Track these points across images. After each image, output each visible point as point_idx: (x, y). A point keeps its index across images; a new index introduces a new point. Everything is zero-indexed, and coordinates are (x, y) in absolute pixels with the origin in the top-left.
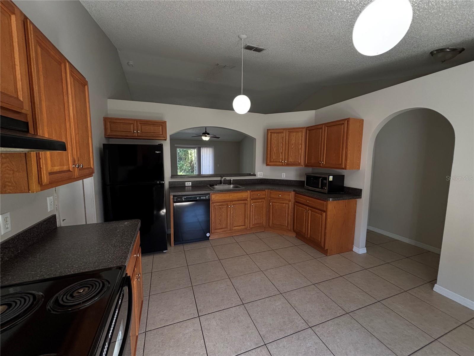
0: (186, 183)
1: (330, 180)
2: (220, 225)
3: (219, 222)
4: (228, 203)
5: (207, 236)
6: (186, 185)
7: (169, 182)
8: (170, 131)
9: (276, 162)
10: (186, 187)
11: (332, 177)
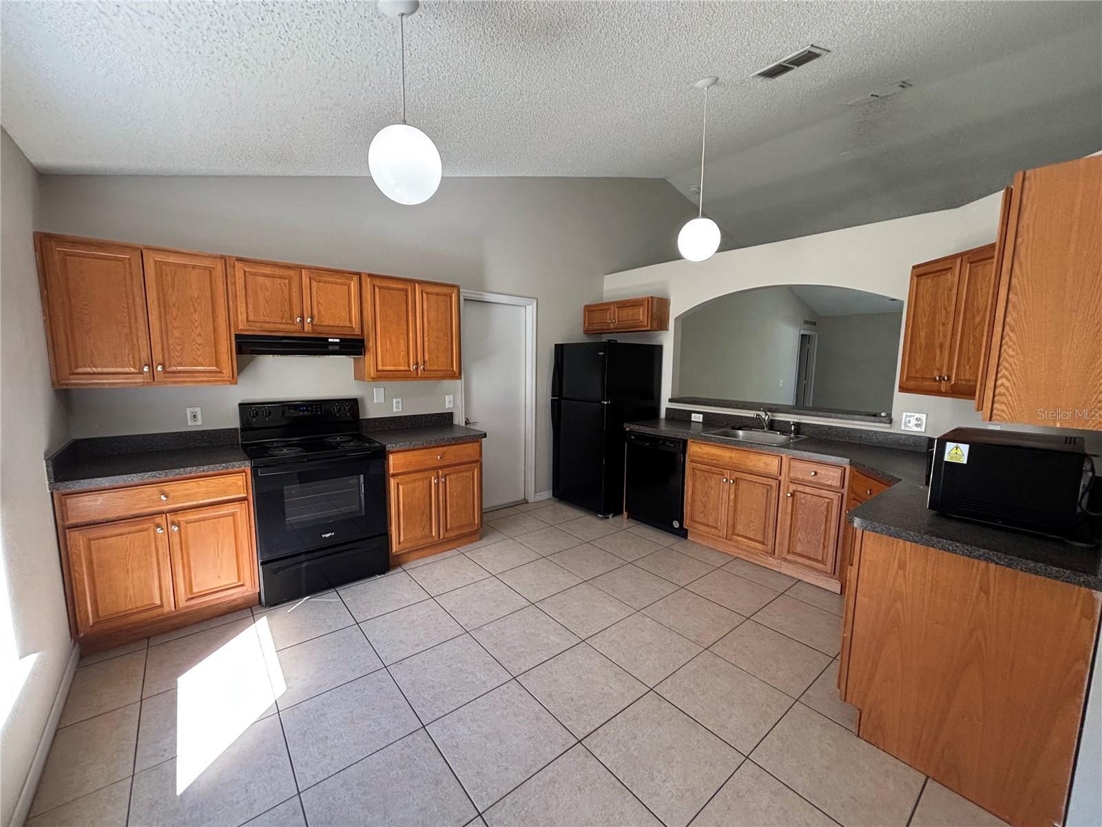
0: (693, 415)
1: (947, 458)
2: (702, 514)
3: (702, 509)
4: (724, 470)
5: (674, 527)
6: (693, 419)
7: (667, 409)
8: (675, 311)
9: (924, 379)
10: (693, 424)
11: (967, 446)
